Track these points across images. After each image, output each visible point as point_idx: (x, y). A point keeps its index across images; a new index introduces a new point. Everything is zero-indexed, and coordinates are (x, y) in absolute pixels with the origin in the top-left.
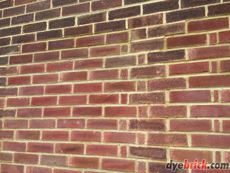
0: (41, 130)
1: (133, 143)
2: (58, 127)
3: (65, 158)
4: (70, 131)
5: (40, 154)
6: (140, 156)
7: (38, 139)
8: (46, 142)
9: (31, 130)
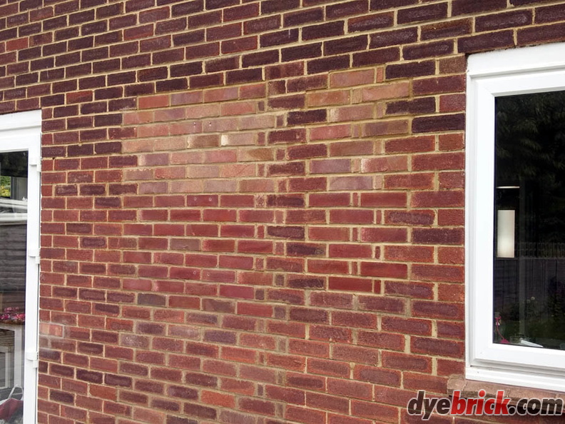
0: (169, 209)
1: (271, 222)
2: (188, 206)
3: (197, 241)
4: (202, 209)
5: (169, 238)
6: (279, 236)
7: (165, 219)
8: (175, 223)
9: (157, 209)
